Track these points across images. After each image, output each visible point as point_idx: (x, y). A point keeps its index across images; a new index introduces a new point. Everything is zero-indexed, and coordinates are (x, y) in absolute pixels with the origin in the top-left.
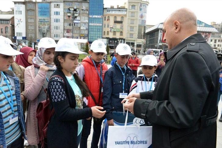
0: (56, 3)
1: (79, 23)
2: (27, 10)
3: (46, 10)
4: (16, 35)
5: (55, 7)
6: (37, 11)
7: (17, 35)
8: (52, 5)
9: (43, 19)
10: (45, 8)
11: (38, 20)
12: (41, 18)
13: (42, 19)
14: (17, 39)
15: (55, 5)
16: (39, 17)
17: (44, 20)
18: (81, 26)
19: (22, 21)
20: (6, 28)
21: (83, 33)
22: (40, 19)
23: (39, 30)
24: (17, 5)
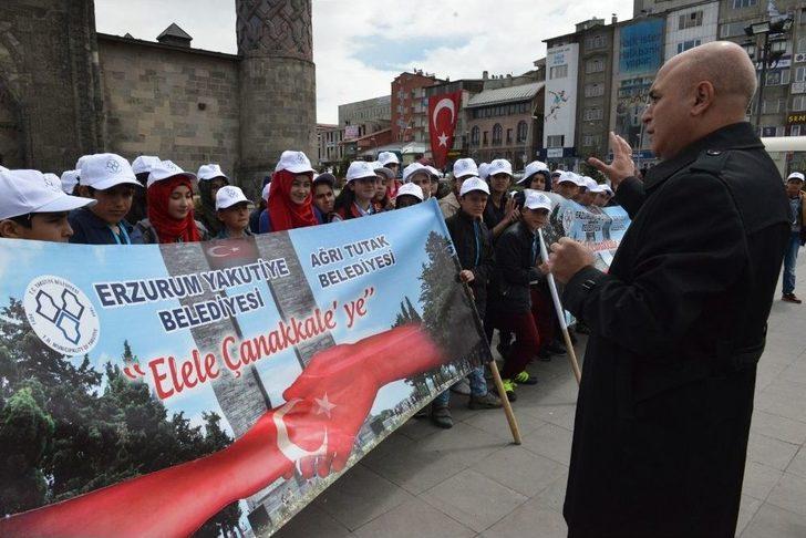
0: (690, 11)
1: (788, 68)
2: (583, 60)
3: (649, 45)
4: (545, 146)
5: (681, 27)
6: (616, 55)
7: (549, 145)
8: (674, 19)
9: (635, 80)
10: (644, 40)
11: (617, 84)
12: (627, 78)
13: (630, 81)
14: (549, 156)
15: (682, 18)
16: (622, 75)
17: (638, 83)
18: (792, 81)
19: (565, 96)
20: (522, 124)
21: (802, 109)
22: (624, 82)
23: (620, 121)
24: (556, 48)
